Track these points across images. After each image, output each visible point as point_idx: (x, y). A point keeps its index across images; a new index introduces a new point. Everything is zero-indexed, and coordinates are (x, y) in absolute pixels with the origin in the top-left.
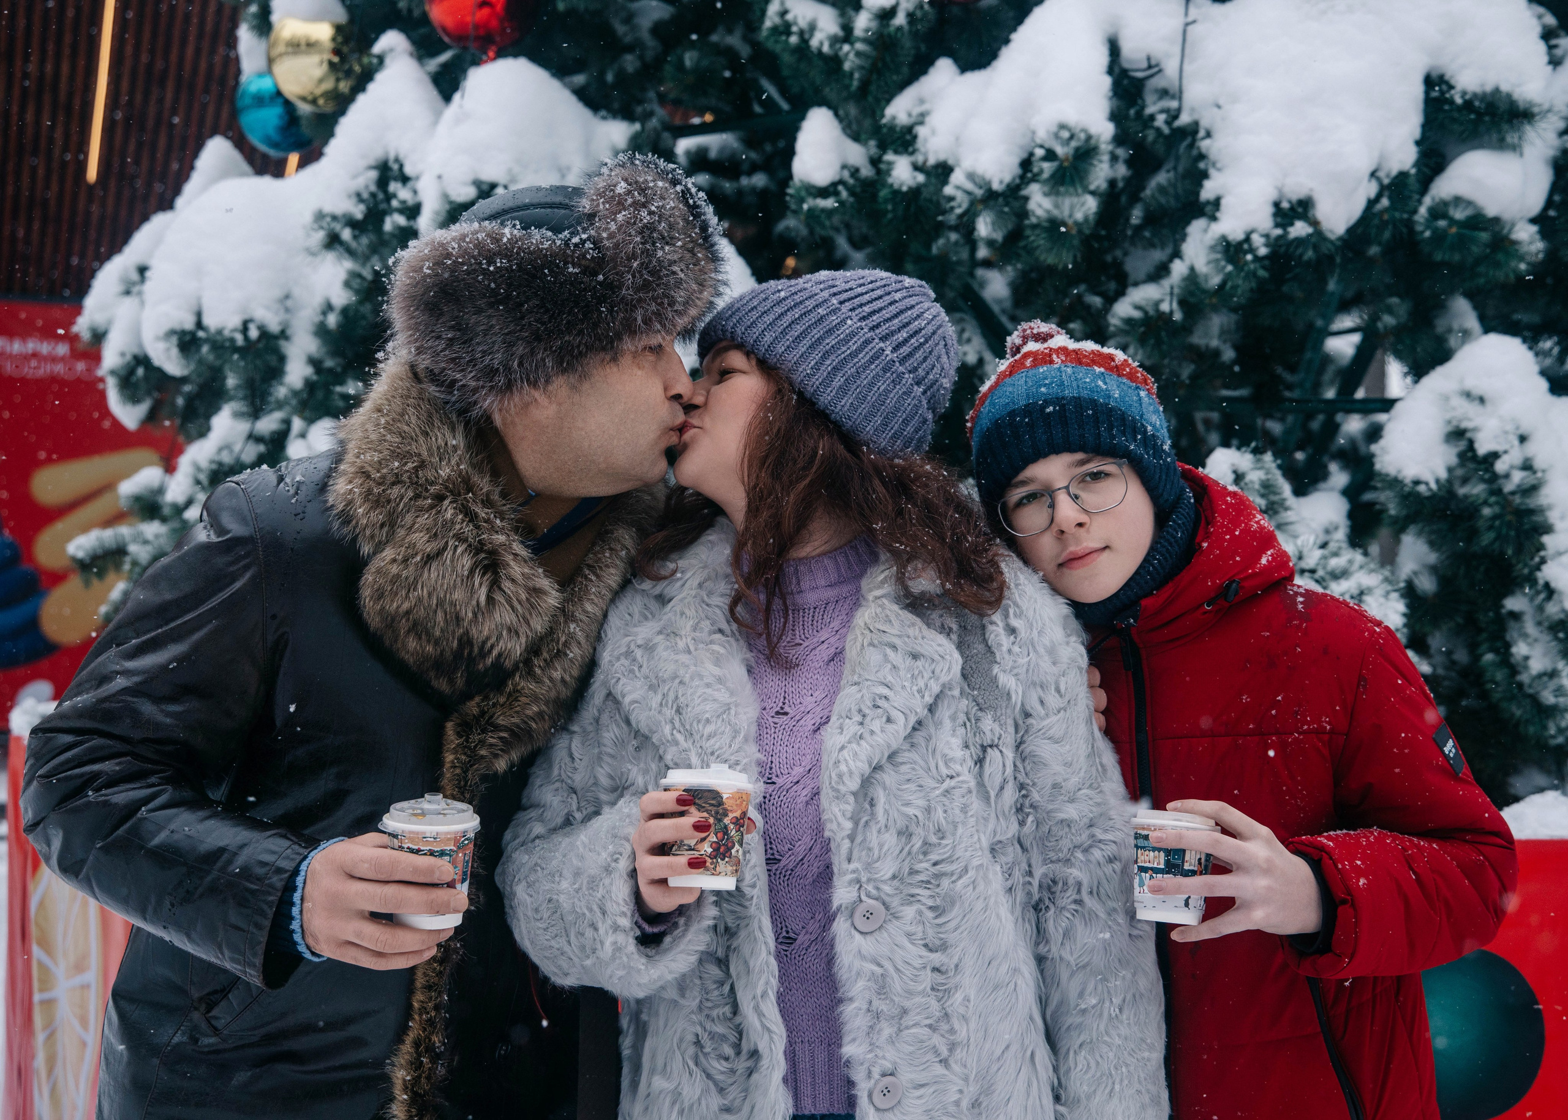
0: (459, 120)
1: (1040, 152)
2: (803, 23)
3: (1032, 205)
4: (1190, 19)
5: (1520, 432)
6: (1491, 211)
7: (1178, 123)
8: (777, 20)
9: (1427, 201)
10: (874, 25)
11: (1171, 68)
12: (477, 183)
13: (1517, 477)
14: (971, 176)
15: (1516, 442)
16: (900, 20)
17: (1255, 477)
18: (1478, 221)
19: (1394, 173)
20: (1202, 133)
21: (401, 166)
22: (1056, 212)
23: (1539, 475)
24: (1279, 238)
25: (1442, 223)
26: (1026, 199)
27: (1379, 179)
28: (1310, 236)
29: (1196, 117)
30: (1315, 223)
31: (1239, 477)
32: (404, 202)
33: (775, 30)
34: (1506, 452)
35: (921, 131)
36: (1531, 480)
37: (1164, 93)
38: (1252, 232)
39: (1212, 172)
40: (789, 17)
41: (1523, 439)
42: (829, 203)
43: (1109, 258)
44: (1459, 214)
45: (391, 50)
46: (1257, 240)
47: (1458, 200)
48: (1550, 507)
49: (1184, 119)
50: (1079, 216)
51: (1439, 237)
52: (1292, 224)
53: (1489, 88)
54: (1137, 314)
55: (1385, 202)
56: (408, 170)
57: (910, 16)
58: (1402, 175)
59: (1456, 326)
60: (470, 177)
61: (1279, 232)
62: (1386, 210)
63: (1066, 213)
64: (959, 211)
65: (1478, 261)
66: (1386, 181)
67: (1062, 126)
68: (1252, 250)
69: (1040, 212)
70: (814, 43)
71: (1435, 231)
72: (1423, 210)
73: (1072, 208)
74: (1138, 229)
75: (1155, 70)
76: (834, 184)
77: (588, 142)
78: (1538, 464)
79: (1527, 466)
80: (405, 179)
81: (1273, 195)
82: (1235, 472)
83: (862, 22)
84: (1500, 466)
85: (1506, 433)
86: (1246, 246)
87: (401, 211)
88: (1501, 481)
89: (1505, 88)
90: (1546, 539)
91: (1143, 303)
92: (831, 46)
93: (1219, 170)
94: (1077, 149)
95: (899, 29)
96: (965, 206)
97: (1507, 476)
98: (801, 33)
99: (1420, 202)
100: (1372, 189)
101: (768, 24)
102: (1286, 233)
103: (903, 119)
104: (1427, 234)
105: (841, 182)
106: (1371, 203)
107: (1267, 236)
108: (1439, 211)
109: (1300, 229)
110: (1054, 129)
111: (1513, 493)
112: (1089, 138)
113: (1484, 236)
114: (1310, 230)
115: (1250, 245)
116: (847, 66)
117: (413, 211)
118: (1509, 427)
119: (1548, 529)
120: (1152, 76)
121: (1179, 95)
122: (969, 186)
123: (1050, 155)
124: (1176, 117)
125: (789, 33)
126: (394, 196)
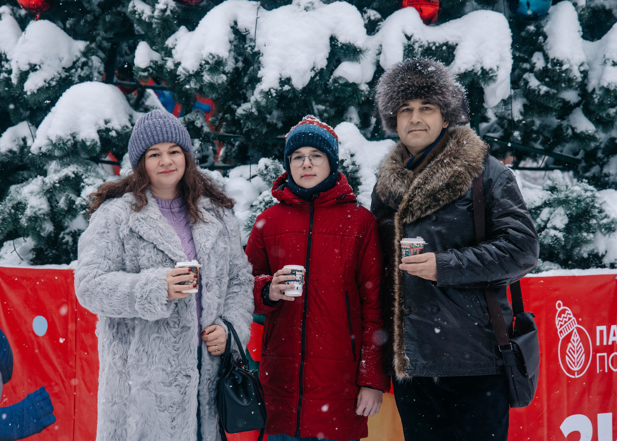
0: (23, 43)
1: (203, 62)
2: (139, 11)
3: (204, 78)
4: (258, 16)
5: (351, 153)
6: (351, 81)
7: (254, 51)
8: (132, 9)
9: (332, 77)
10: (160, 14)
11: (252, 32)
12: (30, 64)
13: (351, 167)
14: (184, 69)
15: (350, 157)
16: (168, 12)
17: (271, 167)
18: (347, 84)
19: (319, 69)
20: (261, 55)
21: (6, 56)
22: (212, 81)
23: (357, 167)
24: (280, 90)
25: (336, 85)
26: (203, 76)
27: (315, 71)
28: (289, 90)
29: (259, 49)
30: (291, 85)
31: (267, 167)
32: (7, 68)
33: (131, 12)
34: (346, 160)
35: (173, 51)
36: (356, 168)
37: (251, 40)
38: (272, 88)
39: (261, 68)
40: (135, 8)
41: (352, 156)
42: (146, 74)
43: (241, 92)
44: (341, 82)
45: (4, 13)
46: (273, 91)
47: (340, 78)
48: (361, 177)
49: (256, 49)
50: (220, 82)
51: (336, 89)
52: (284, 86)
53: (347, 42)
54: (243, 113)
55: (318, 78)
56: (8, 57)
57: (171, 11)
58: (322, 69)
59: (348, 117)
60: (27, 62)
61: (280, 88)
62: (318, 80)
63: (215, 81)
64: (182, 80)
65: (350, 97)
66: (317, 71)
67: (211, 54)
68: (271, 95)
69: (206, 81)
70: (143, 18)
71: (334, 87)
72: (331, 80)
73: (217, 79)
74: (247, 84)
75: (248, 32)
76: (147, 67)
77: (70, 49)
78: (357, 163)
79: (354, 164)
80: (7, 61)
81: (279, 76)
82: (265, 166)
83: (156, 13)
84: (345, 164)
85: (347, 154)
86: (269, 93)
87: (6, 72)
88: (346, 169)
89: (352, 42)
90: (359, 187)
91: (245, 109)
92: (149, 19)
93: (263, 67)
94: (216, 61)
95: (168, 15)
96: (184, 78)
97: (348, 167)
98: (139, 14)
99: (330, 78)
100: (313, 74)
101: (129, 10)
102: (282, 89)
103: (170, 46)
104: (332, 88)
105: (150, 67)
106: (312, 79)
107: (276, 90)
108: (336, 81)
109: (286, 88)
110: (208, 54)
111: (350, 172)
112: (219, 57)
113: (349, 89)
114: (290, 88)
115: (271, 93)
116: (154, 26)
117: (10, 72)
118: (348, 152)
119: (360, 184)
120: (247, 34)
121: (254, 41)
122: (184, 72)
123: (207, 63)
124: (253, 49)
125: (135, 14)
126: (3, 66)
